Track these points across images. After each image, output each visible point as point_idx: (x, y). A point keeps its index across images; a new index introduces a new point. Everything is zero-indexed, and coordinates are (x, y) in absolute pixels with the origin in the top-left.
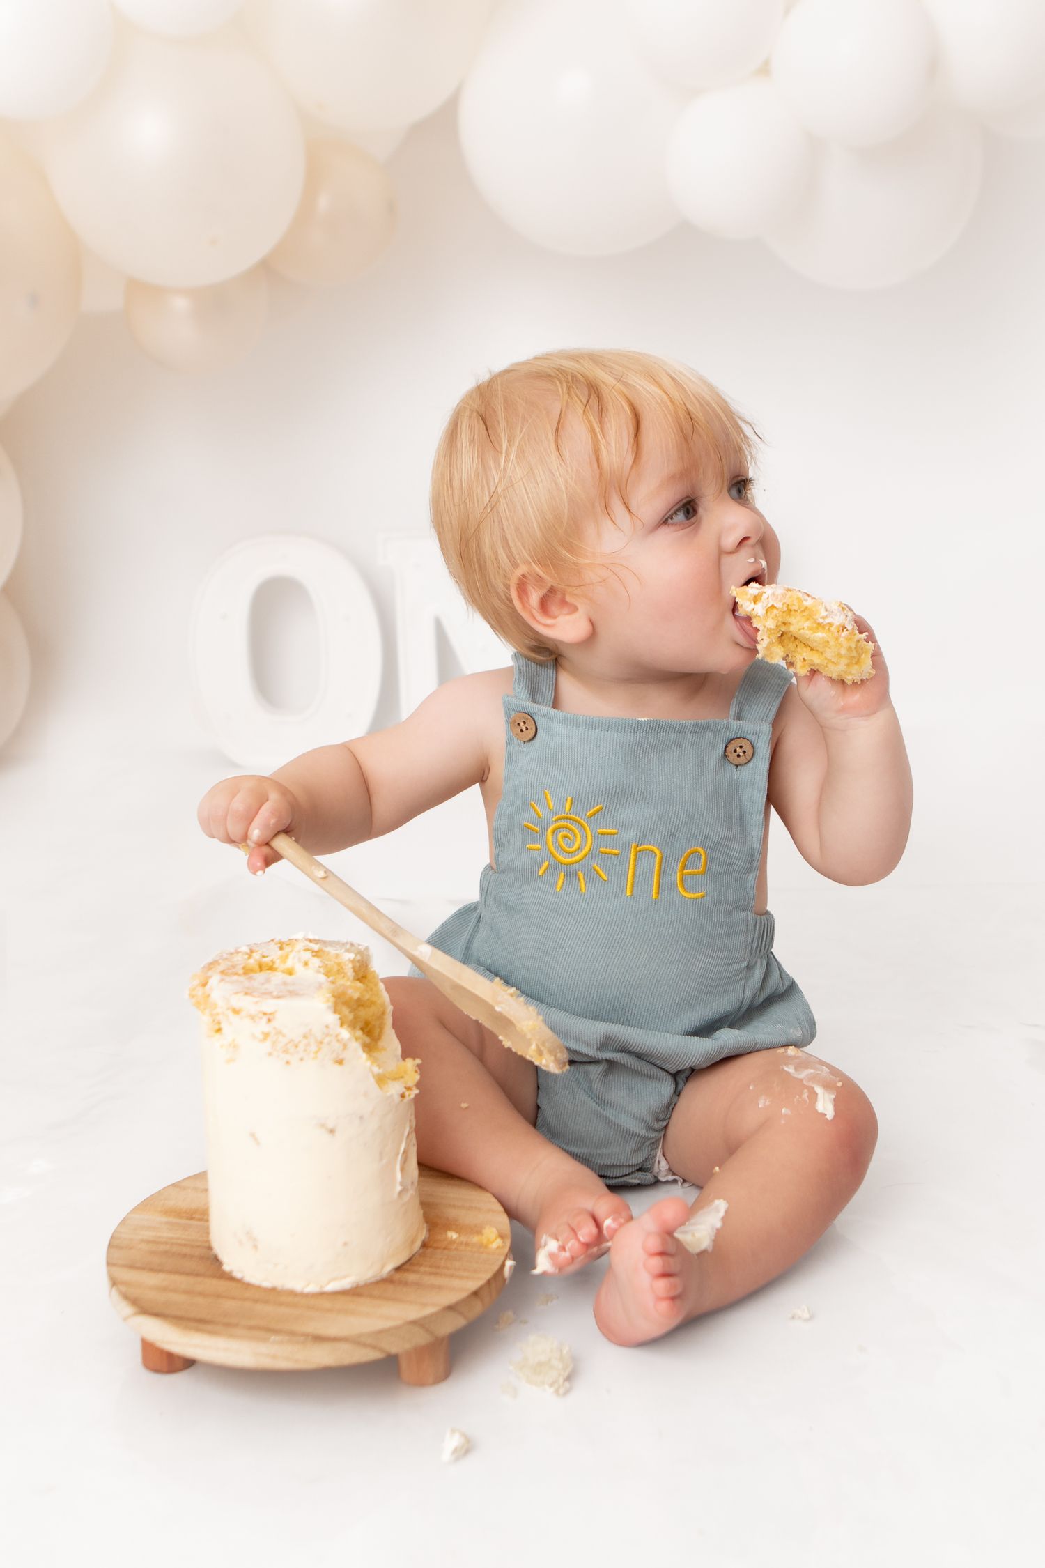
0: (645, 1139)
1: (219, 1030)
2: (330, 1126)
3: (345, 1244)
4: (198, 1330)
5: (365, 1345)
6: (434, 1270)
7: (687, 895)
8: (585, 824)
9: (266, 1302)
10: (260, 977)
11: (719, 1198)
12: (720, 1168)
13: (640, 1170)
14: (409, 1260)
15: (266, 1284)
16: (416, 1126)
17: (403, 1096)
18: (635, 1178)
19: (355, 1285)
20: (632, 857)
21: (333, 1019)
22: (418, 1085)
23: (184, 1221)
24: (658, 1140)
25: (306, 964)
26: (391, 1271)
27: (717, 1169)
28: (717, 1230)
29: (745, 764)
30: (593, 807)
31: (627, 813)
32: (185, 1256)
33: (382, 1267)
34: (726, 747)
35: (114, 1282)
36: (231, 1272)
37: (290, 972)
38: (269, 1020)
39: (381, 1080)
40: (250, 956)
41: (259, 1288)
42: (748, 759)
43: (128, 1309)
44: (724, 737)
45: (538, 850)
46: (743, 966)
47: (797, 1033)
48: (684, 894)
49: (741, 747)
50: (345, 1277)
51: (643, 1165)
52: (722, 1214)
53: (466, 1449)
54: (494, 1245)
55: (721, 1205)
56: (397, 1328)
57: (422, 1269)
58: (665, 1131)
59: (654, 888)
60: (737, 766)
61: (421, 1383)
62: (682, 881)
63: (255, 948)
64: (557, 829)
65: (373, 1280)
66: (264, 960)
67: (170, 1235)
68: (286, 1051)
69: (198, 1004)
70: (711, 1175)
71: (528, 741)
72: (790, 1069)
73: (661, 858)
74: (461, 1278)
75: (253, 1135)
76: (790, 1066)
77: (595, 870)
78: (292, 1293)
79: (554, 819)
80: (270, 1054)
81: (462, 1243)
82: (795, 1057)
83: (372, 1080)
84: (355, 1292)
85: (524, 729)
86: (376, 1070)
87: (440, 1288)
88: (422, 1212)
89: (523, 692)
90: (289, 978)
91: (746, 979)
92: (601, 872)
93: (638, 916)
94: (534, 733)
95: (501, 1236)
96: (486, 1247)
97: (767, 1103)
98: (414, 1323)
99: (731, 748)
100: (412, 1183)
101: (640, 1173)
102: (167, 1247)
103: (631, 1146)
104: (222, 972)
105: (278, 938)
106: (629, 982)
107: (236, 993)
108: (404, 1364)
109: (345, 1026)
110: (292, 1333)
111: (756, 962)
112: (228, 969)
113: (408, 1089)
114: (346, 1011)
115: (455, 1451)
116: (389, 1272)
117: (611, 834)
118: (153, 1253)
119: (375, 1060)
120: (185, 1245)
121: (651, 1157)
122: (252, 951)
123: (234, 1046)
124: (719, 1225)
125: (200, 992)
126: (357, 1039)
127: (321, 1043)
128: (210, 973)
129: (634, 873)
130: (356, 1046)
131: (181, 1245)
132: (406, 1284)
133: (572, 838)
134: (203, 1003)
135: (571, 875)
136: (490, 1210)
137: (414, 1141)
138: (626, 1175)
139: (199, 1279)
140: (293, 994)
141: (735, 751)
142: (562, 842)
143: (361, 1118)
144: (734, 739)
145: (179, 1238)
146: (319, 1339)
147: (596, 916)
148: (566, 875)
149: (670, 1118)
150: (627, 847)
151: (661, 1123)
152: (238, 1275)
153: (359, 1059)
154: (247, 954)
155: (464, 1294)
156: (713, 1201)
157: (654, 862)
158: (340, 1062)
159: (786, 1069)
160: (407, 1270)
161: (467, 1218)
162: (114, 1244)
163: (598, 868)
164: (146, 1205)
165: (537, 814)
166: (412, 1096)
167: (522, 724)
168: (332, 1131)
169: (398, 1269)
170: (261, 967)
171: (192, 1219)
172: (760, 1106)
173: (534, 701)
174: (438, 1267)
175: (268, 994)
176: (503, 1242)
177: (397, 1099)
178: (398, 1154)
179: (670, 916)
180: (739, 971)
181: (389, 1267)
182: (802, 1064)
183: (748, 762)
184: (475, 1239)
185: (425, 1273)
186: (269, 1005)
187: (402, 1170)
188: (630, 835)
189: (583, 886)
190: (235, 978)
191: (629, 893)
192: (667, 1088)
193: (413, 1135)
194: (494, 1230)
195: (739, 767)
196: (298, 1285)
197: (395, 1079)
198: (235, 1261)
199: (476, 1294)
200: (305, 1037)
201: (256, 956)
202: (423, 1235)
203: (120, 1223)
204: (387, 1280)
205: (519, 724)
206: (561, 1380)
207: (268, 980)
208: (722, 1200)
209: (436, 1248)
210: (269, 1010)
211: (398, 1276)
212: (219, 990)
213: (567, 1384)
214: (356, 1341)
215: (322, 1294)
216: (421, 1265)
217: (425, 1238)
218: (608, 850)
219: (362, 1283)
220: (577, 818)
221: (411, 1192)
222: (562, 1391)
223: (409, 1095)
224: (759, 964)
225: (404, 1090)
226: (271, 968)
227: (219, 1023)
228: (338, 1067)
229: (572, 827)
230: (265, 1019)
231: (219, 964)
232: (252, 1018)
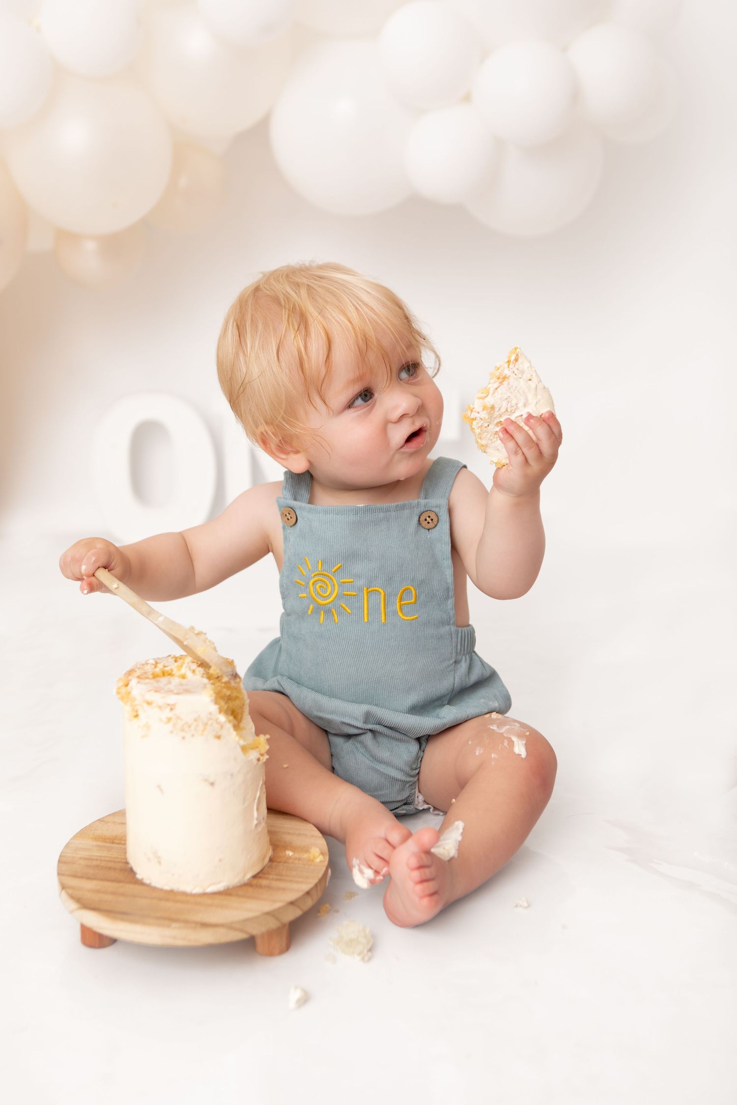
0: (406, 782)
1: (137, 716)
2: (211, 780)
3: (220, 860)
4: (122, 920)
5: (236, 929)
6: (278, 877)
7: (406, 618)
8: (332, 577)
9: (167, 900)
10: (164, 680)
11: (457, 820)
12: (455, 800)
13: (405, 804)
14: (262, 870)
15: (167, 888)
16: (266, 780)
17: (259, 760)
18: (403, 810)
19: (226, 888)
20: (365, 597)
21: (214, 708)
22: (268, 752)
23: (108, 845)
24: (415, 782)
25: (194, 671)
26: (250, 878)
27: (454, 800)
28: (459, 842)
29: (434, 528)
30: (336, 566)
31: (359, 567)
32: (110, 868)
33: (245, 875)
34: (419, 518)
35: (63, 887)
36: (142, 879)
37: (184, 677)
38: (172, 709)
39: (244, 749)
40: (156, 667)
41: (161, 890)
42: (436, 524)
43: (73, 905)
44: (417, 511)
45: (305, 597)
46: (451, 662)
47: (495, 704)
48: (403, 617)
49: (429, 517)
50: (219, 883)
51: (407, 801)
52: (461, 830)
53: (305, 1000)
54: (318, 860)
55: (459, 825)
56: (256, 918)
57: (271, 876)
58: (419, 776)
59: (383, 615)
60: (429, 530)
61: (271, 954)
62: (401, 609)
63: (158, 661)
64: (316, 581)
65: (238, 884)
66: (166, 669)
67: (99, 854)
68: (183, 730)
69: (122, 698)
70: (451, 804)
71: (293, 525)
72: (494, 727)
73: (385, 595)
74: (297, 882)
75: (159, 787)
76: (494, 725)
77: (342, 607)
78: (184, 894)
79: (312, 576)
80: (172, 732)
81: (296, 859)
82: (497, 719)
83: (239, 750)
84: (227, 893)
85: (289, 518)
86: (242, 743)
87: (284, 889)
88: (269, 838)
89: (288, 495)
90: (184, 681)
91: (455, 671)
92: (346, 608)
93: (374, 635)
94: (295, 520)
95: (322, 853)
96: (313, 861)
97: (481, 752)
98: (268, 914)
99: (422, 518)
100: (264, 819)
101: (406, 806)
102: (98, 863)
103: (397, 787)
104: (138, 677)
105: (173, 654)
106: (374, 679)
107: (149, 691)
108: (259, 942)
109: (222, 713)
110: (186, 922)
111: (462, 658)
112: (142, 675)
113: (262, 755)
114: (222, 703)
115: (298, 1001)
116: (249, 879)
117: (350, 582)
118: (88, 866)
119: (241, 736)
120: (110, 861)
121: (412, 795)
122: (157, 663)
123: (147, 727)
124: (460, 838)
125: (124, 690)
126: (230, 722)
127: (206, 724)
128: (130, 678)
129: (368, 606)
130: (229, 726)
131: (106, 861)
132: (261, 887)
133: (325, 587)
134: (125, 696)
135: (328, 612)
136: (313, 836)
137: (264, 790)
138: (397, 808)
139: (121, 884)
140: (187, 691)
141: (426, 520)
142: (319, 591)
143: (232, 775)
144: (424, 512)
145: (105, 857)
146: (205, 925)
147: (346, 638)
148: (325, 612)
149: (420, 767)
150: (361, 590)
151: (414, 771)
152: (147, 881)
153: (231, 735)
154: (153, 665)
155: (300, 894)
156: (454, 822)
157: (380, 598)
158: (219, 737)
159: (491, 727)
160: (261, 878)
161: (297, 841)
162: (61, 861)
163: (344, 605)
164: (82, 834)
165: (302, 573)
166: (265, 760)
167: (288, 515)
168: (212, 784)
169: (255, 877)
170: (164, 674)
171: (113, 843)
172: (477, 754)
173: (295, 499)
174: (282, 875)
175: (171, 691)
176: (324, 858)
177: (255, 761)
178: (255, 799)
179: (395, 633)
180: (449, 666)
181: (249, 876)
182: (501, 724)
183: (436, 526)
184: (305, 856)
185: (273, 879)
186: (172, 699)
187: (258, 809)
188: (361, 582)
189: (336, 617)
190: (147, 681)
191: (366, 621)
192: (414, 747)
193: (264, 786)
194: (318, 850)
195: (430, 530)
196: (189, 888)
197: (253, 749)
198: (144, 871)
199: (308, 893)
200: (196, 720)
201: (160, 666)
202: (270, 853)
203: (65, 846)
204: (247, 885)
205: (286, 515)
206: (365, 951)
207: (170, 682)
208: (460, 822)
209: (279, 862)
210: (172, 702)
211: (255, 881)
212: (137, 688)
213: (370, 954)
214: (229, 926)
215: (204, 894)
216: (270, 874)
217: (271, 856)
218: (349, 593)
219: (231, 887)
220: (326, 573)
221: (263, 824)
222: (366, 958)
223: (263, 759)
224: (464, 659)
225: (259, 756)
226: (170, 674)
227: (137, 711)
228: (217, 741)
229: (324, 579)
230: (168, 709)
231: (136, 672)
232: (160, 707)
